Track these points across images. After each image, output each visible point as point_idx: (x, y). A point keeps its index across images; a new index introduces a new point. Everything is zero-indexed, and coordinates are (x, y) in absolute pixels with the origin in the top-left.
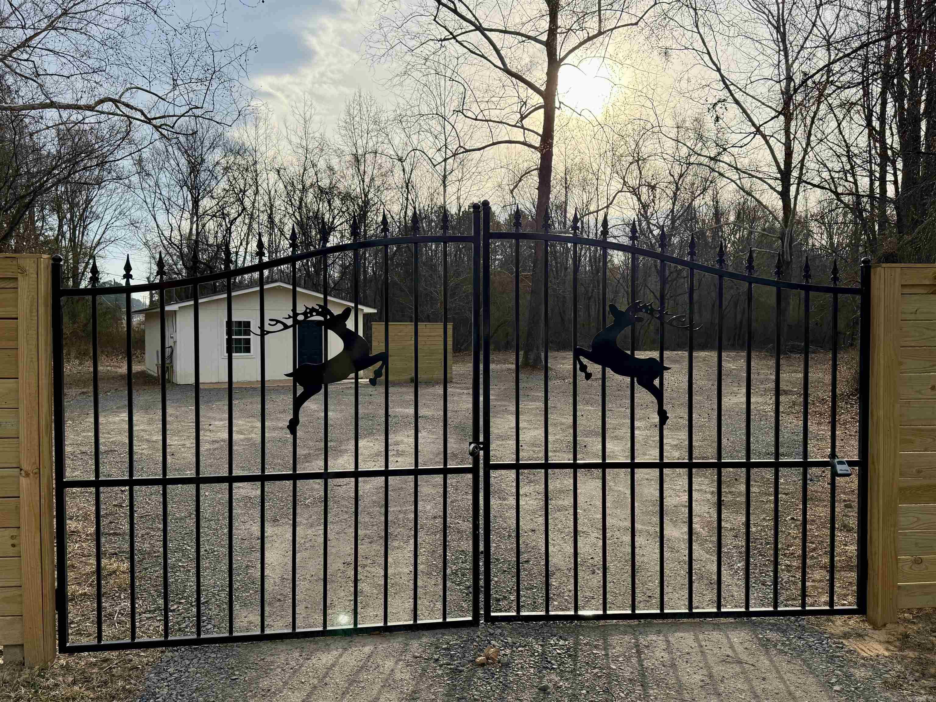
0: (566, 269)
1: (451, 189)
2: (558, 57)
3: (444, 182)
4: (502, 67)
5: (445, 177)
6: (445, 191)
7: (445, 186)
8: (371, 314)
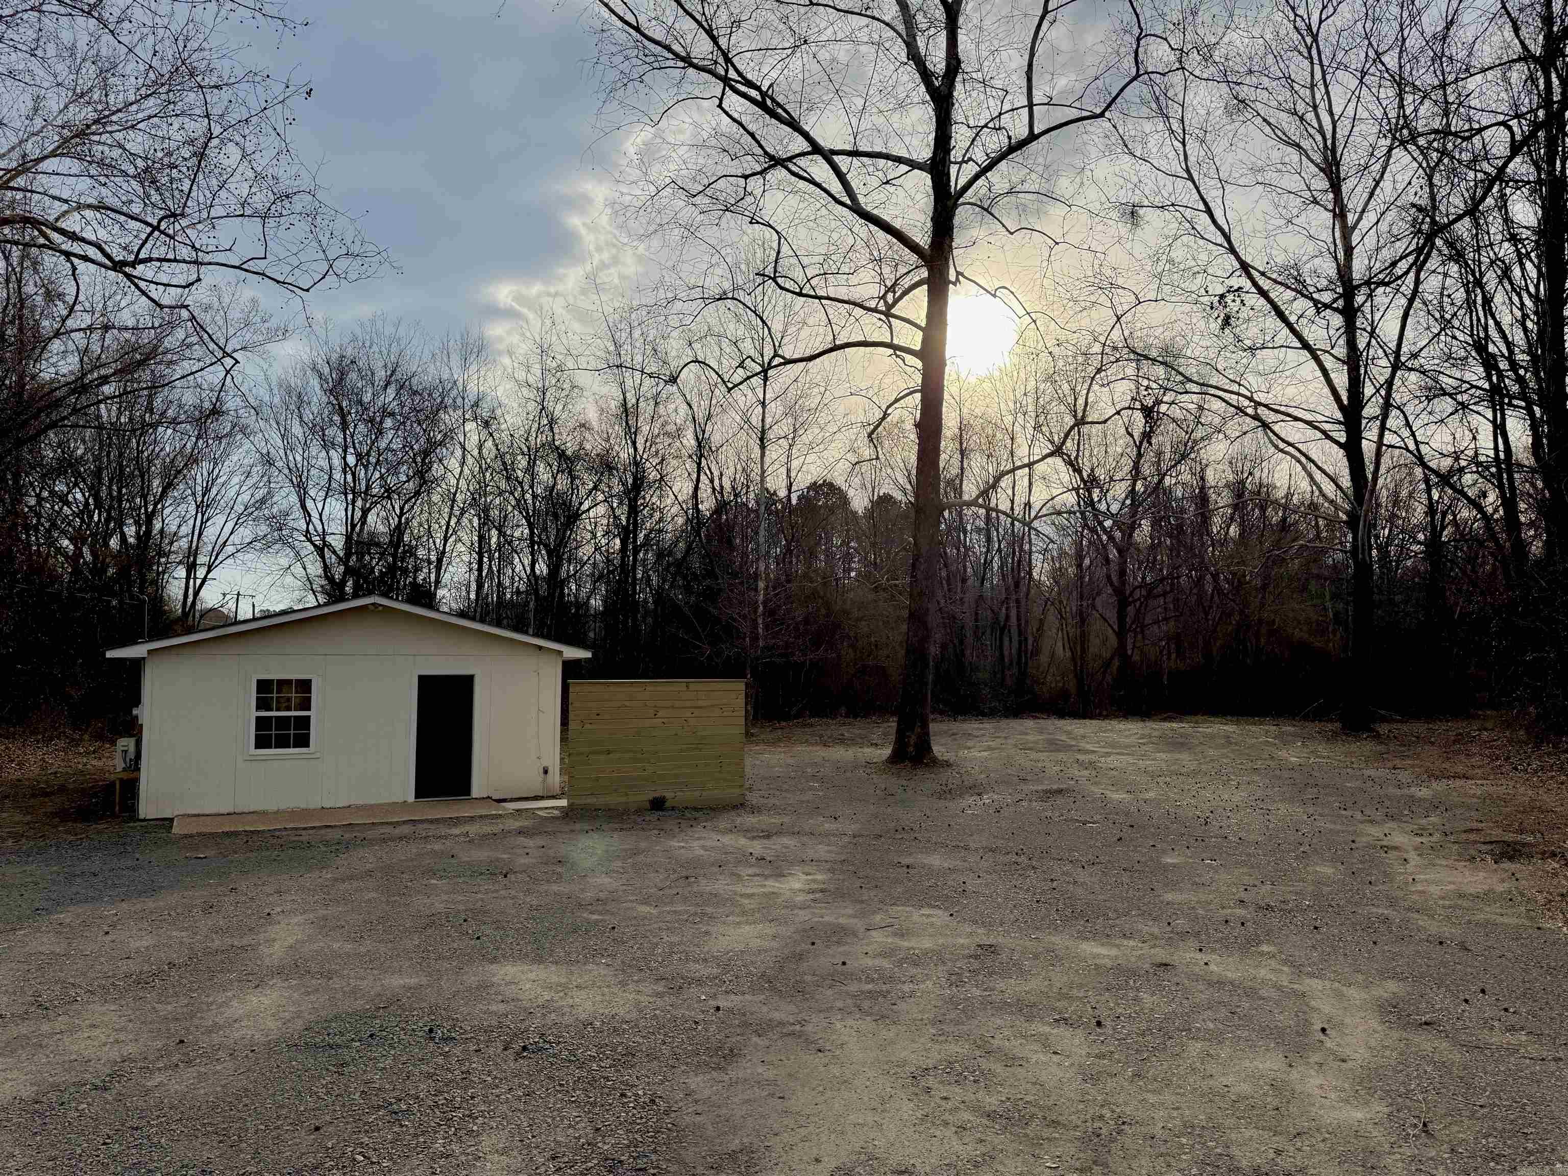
0: (964, 580)
1: (774, 452)
2: (952, 190)
3: (762, 439)
4: (849, 202)
5: (763, 432)
6: (763, 455)
7: (763, 447)
8: (577, 662)
